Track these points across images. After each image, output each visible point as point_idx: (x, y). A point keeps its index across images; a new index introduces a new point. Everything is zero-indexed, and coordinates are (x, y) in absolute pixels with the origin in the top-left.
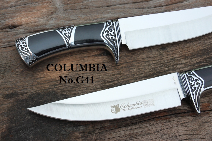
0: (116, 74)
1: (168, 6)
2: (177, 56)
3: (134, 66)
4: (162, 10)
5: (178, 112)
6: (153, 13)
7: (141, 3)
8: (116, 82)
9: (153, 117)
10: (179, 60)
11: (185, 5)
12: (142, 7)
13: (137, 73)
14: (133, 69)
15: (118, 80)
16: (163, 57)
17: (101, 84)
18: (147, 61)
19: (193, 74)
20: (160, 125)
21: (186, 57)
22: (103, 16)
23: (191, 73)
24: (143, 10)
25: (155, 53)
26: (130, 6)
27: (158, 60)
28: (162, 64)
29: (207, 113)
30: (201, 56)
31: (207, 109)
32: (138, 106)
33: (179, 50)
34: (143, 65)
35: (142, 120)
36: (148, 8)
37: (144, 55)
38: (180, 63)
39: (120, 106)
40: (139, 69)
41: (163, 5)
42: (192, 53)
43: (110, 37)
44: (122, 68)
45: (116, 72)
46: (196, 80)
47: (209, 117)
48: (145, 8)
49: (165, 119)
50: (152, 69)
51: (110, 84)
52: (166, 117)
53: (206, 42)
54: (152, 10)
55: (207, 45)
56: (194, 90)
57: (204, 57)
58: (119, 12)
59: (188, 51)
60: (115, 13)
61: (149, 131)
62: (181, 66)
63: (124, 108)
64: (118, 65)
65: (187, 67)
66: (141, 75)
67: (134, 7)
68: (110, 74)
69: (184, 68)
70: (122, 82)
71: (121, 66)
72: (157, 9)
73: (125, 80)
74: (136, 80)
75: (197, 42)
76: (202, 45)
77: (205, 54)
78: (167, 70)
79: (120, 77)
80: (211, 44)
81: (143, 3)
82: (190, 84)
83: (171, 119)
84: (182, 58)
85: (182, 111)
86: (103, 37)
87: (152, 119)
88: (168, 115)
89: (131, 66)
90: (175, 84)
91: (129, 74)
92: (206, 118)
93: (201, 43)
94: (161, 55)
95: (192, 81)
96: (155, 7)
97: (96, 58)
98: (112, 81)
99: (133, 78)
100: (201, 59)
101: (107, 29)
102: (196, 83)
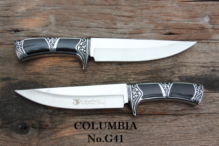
0: (83, 77)
1: (130, 35)
2: (129, 72)
3: (97, 73)
4: (126, 37)
5: (121, 112)
6: (118, 38)
7: (112, 29)
8: (82, 83)
9: (103, 112)
10: (130, 75)
11: (143, 36)
12: (112, 32)
13: (98, 79)
14: (96, 75)
15: (83, 81)
16: (119, 71)
17: (71, 82)
18: (107, 72)
19: (136, 87)
20: (107, 119)
21: (136, 74)
22: (82, 34)
23: (135, 86)
24: (112, 35)
25: (114, 67)
26: (103, 30)
27: (116, 72)
28: (117, 75)
29: (142, 116)
30: (147, 75)
31: (143, 114)
32: (93, 103)
33: (132, 67)
34: (104, 74)
35: (94, 113)
36: (116, 34)
37: (106, 67)
38: (131, 77)
39: (80, 100)
40: (100, 76)
41: (127, 33)
42: (141, 71)
43: (82, 50)
44: (88, 73)
45: (83, 75)
46: (137, 91)
47: (143, 119)
48: (114, 33)
49: (111, 116)
50: (110, 78)
51: (77, 83)
52: (112, 114)
53: (152, 65)
54: (118, 36)
55: (153, 68)
56: (134, 99)
57: (149, 76)
58: (94, 33)
59: (139, 69)
60: (91, 33)
62: (130, 79)
63: (82, 102)
64: (86, 71)
65: (135, 81)
66: (101, 81)
67: (105, 31)
68: (78, 76)
69: (133, 81)
70: (86, 83)
71: (88, 72)
72: (122, 36)
73: (89, 82)
74: (97, 83)
75: (146, 64)
76: (149, 67)
77: (150, 74)
78: (120, 81)
79: (86, 80)
80: (155, 67)
81: (113, 30)
82: (133, 94)
83: (116, 116)
84: (133, 74)
85: (124, 112)
86: (78, 49)
87: (102, 114)
88: (114, 113)
89: (95, 73)
90: (123, 92)
91: (92, 79)
92: (140, 120)
93: (148, 65)
94: (118, 69)
95: (134, 92)
96: (121, 34)
97: (71, 63)
98: (79, 82)
99: (94, 82)
100: (146, 77)
101: (81, 44)
102: (136, 93)
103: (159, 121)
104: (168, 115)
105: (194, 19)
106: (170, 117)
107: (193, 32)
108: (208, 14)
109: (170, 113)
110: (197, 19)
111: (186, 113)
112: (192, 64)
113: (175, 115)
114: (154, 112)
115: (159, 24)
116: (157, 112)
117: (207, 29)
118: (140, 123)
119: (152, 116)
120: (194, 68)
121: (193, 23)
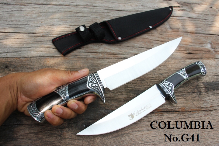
14: (144, 82)
20: (158, 116)
29: (183, 113)
31: (184, 111)
32: (143, 110)
40: (147, 83)
47: (185, 116)
49: (160, 114)
61: (151, 120)
79: (136, 85)
83: (164, 114)
87: (153, 113)
88: (162, 112)
89: (143, 81)
91: (141, 85)
92: (183, 116)
94: (160, 77)
103: (196, 117)
104: (201, 111)
105: (202, 45)
106: (204, 113)
107: (203, 53)
108: (210, 42)
109: (203, 110)
110: (204, 45)
111: (213, 109)
112: (209, 74)
113: (206, 111)
114: (191, 109)
115: (182, 47)
116: (194, 109)
117: (211, 51)
118: (183, 118)
119: (191, 113)
120: (210, 77)
121: (202, 47)
